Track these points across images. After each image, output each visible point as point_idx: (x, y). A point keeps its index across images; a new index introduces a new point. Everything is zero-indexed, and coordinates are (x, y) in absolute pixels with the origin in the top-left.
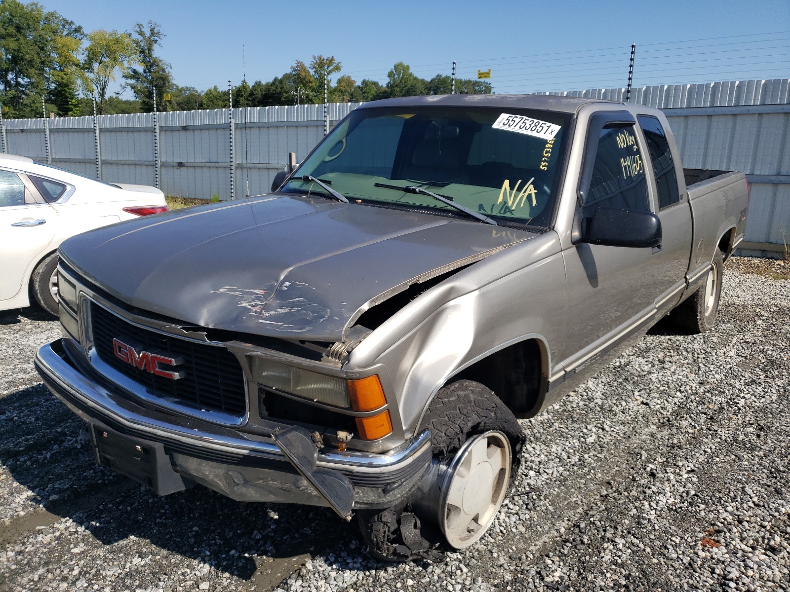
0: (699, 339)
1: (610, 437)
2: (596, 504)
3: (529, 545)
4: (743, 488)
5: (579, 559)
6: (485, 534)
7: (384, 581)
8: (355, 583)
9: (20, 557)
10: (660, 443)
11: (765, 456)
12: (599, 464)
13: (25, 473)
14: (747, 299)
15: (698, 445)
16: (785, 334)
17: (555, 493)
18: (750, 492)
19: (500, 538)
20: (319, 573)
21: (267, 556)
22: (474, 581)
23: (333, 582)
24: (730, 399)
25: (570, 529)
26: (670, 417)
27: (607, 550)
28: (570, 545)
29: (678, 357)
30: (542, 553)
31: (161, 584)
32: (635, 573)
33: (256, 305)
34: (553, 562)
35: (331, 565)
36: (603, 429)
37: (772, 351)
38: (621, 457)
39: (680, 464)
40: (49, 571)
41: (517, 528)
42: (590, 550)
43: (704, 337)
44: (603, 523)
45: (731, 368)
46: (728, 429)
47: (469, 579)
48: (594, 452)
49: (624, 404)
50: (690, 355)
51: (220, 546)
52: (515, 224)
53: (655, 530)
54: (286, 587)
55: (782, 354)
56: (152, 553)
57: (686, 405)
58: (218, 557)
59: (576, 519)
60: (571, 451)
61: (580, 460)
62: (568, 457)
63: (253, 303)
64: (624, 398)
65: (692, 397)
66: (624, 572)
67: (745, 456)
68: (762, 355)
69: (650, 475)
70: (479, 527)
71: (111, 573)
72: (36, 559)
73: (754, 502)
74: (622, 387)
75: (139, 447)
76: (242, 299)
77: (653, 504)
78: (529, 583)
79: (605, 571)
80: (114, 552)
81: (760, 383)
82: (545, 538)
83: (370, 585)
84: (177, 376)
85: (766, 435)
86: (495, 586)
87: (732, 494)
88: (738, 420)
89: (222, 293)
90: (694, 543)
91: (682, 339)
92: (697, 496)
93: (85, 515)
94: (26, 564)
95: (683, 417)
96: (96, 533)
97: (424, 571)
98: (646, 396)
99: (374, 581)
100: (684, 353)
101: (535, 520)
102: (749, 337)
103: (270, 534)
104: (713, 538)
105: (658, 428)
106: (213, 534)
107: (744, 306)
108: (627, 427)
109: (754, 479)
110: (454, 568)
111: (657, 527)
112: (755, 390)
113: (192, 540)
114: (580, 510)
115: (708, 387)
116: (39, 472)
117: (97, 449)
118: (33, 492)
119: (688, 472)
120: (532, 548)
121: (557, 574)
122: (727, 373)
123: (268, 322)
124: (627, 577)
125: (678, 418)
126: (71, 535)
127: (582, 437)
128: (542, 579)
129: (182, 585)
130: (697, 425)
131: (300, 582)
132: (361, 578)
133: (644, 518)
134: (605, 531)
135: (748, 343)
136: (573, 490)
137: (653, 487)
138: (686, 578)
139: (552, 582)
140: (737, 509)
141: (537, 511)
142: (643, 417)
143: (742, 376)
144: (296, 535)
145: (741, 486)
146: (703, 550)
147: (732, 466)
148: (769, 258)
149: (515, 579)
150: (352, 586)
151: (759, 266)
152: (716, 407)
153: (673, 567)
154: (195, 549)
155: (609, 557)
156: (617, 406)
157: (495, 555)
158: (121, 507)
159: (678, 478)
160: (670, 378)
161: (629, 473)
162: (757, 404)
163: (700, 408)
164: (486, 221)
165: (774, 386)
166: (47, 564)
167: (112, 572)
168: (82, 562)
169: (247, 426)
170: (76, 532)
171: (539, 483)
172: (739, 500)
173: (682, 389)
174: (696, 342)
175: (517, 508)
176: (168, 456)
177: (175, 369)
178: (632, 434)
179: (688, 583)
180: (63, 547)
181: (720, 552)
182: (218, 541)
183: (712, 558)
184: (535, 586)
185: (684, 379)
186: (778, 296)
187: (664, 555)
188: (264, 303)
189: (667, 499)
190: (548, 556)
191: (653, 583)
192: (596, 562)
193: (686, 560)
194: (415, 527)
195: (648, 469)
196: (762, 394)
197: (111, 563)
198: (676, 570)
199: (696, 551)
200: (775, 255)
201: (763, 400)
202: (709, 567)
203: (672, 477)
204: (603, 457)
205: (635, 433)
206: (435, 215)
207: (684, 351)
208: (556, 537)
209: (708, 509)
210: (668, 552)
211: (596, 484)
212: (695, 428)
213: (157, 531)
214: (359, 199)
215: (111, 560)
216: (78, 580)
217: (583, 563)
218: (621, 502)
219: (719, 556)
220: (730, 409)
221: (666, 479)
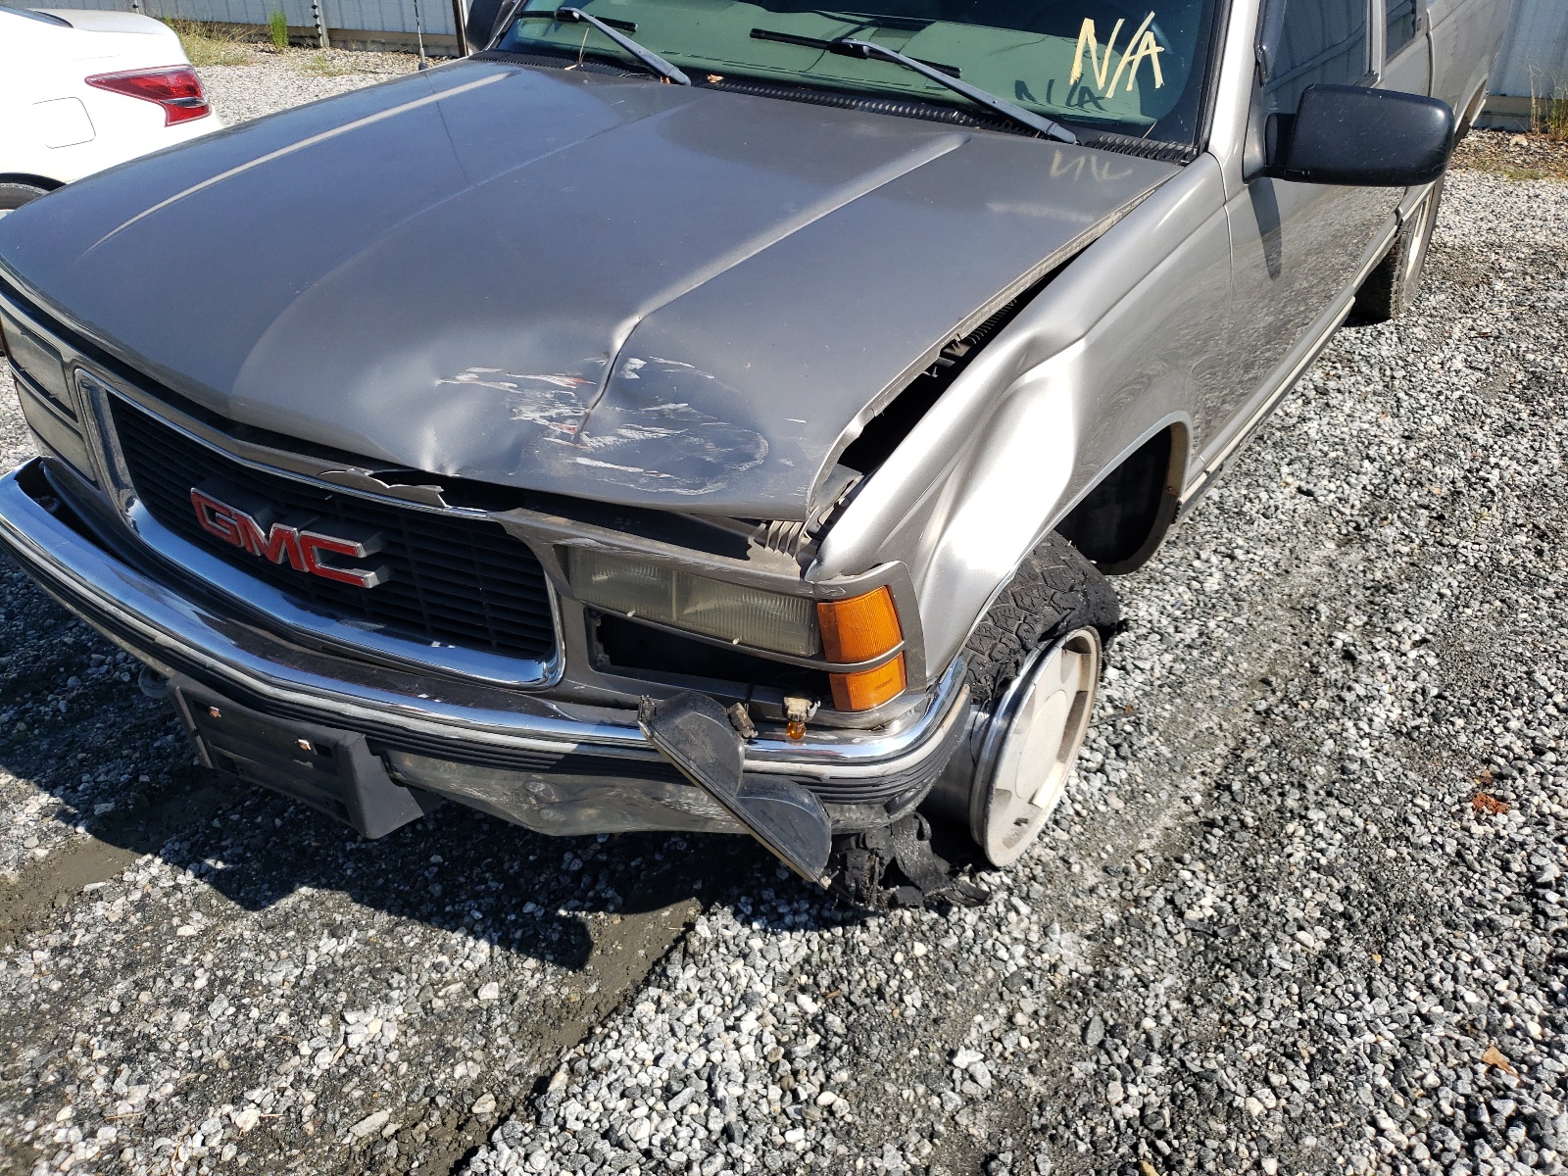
0: (1388, 335)
1: (1250, 576)
2: (1252, 733)
3: (1137, 839)
4: (1529, 673)
5: (1243, 863)
6: (1046, 825)
7: (865, 951)
8: (807, 960)
9: (64, 962)
10: (1350, 582)
11: (1558, 597)
12: (1239, 639)
13: (19, 749)
14: (1466, 231)
15: (1425, 582)
16: (1555, 311)
17: (1166, 714)
18: (1543, 681)
19: (1078, 828)
20: (725, 942)
21: (605, 911)
22: (1045, 931)
23: (761, 963)
24: (1469, 471)
25: (1210, 795)
26: (1360, 519)
27: (1296, 840)
28: (1221, 833)
29: (1353, 379)
30: (1167, 854)
31: (395, 994)
32: (1359, 885)
33: (560, 419)
34: (1194, 873)
35: (747, 922)
36: (1232, 558)
37: (1534, 351)
38: (1276, 618)
39: (1399, 628)
40: (140, 986)
41: (1106, 803)
42: (1262, 842)
43: (1397, 327)
44: (1274, 776)
45: (1461, 398)
46: (1478, 540)
47: (1035, 928)
48: (1225, 614)
49: (1264, 496)
50: (1376, 373)
51: (498, 895)
52: (1118, 138)
53: (1377, 783)
54: (665, 982)
55: (1556, 359)
56: (357, 924)
57: (1386, 491)
58: (502, 922)
59: (1218, 770)
60: (1178, 613)
61: (1201, 634)
62: (1177, 630)
63: (553, 413)
64: (1261, 481)
65: (1397, 471)
66: (1335, 883)
67: (1521, 601)
68: (1516, 364)
69: (1344, 658)
70: (1035, 810)
71: (279, 977)
72: (103, 962)
73: (1556, 705)
74: (1254, 457)
75: (305, 743)
76: (519, 400)
77: (1364, 725)
78: (1154, 925)
79: (1298, 884)
80: (273, 927)
81: (1522, 429)
82: (1166, 820)
83: (839, 961)
84: (371, 579)
85: (1554, 548)
86: (1088, 938)
87: (1511, 690)
88: (1493, 517)
89: (464, 387)
90: (1458, 807)
91: (1354, 335)
92: (1445, 698)
93: (186, 845)
94: (82, 976)
95: (1386, 518)
96: (221, 883)
97: (943, 920)
98: (1304, 475)
99: (844, 953)
100: (1363, 369)
101: (1139, 780)
102: (1485, 324)
103: (600, 857)
104: (1492, 791)
105: (1339, 546)
106: (477, 870)
107: (1465, 250)
108: (1278, 550)
109: (1546, 650)
110: (1001, 908)
111: (1381, 778)
112: (1517, 446)
113: (437, 889)
114: (1221, 749)
115: (1422, 445)
116: (51, 744)
117: (199, 738)
118: (52, 795)
119: (1416, 645)
120: (1144, 844)
121: (1207, 901)
122: (1455, 410)
123: (604, 465)
124: (1344, 896)
125: (1376, 522)
126: (167, 895)
127: (1194, 579)
128: (1181, 914)
129: (440, 994)
130: (1413, 535)
131: (691, 971)
132: (815, 947)
133: (1351, 759)
134: (1282, 795)
135: (1485, 336)
136: (1200, 705)
137: (1356, 686)
138: (1455, 885)
139: (1201, 920)
140: (1528, 723)
141: (1139, 760)
142: (1306, 524)
143: (1486, 416)
144: (658, 857)
145: (1525, 668)
146: (1478, 820)
147: (1499, 625)
148: (1494, 130)
149: (1127, 919)
150: (802, 968)
151: (1476, 151)
152: (1445, 489)
153: (1429, 864)
154: (448, 909)
155: (1303, 854)
156: (1251, 501)
157: (1076, 868)
158: (259, 819)
159: (1399, 661)
160: (1345, 429)
161: (1301, 655)
162: (1525, 479)
163: (1415, 495)
164: (1051, 132)
165: (1552, 434)
166: (130, 967)
167: (280, 975)
168: (209, 957)
169: (562, 686)
170: (177, 887)
171: (1131, 696)
172: (1527, 701)
173: (1372, 453)
174: (1382, 340)
175: (1099, 757)
176: (378, 758)
177: (366, 564)
178: (1291, 565)
179: (1461, 894)
180: (157, 925)
181: (1511, 822)
182: (493, 885)
183: (1498, 836)
184: (1169, 932)
185: (1373, 431)
186: (1528, 220)
187: (1408, 839)
188: (582, 413)
189: (1386, 712)
190: (1179, 860)
191: (1396, 904)
192: (1278, 866)
193: (1451, 847)
194: (921, 836)
195: (1338, 644)
196: (1531, 454)
197: (273, 955)
198: (1434, 870)
199: (1465, 823)
200: (1508, 123)
201: (1536, 468)
202: (1494, 855)
203: (1387, 657)
204: (1244, 623)
205: (1296, 562)
206: (917, 116)
207: (1362, 363)
208: (1187, 814)
209: (1471, 728)
210: (1414, 832)
211: (1241, 686)
212: (1412, 542)
213: (354, 871)
214: (717, 74)
215: (270, 947)
216: (210, 999)
217: (1254, 870)
218: (1301, 724)
219: (1512, 830)
220: (1473, 493)
221: (1377, 664)
